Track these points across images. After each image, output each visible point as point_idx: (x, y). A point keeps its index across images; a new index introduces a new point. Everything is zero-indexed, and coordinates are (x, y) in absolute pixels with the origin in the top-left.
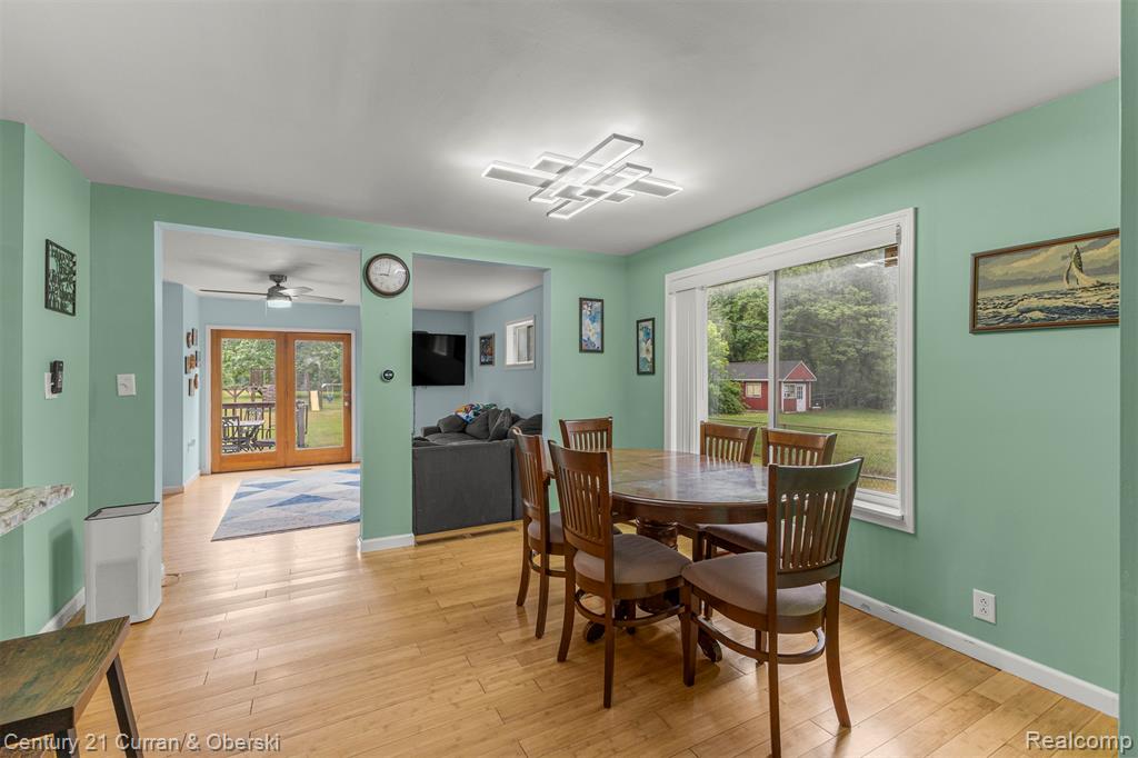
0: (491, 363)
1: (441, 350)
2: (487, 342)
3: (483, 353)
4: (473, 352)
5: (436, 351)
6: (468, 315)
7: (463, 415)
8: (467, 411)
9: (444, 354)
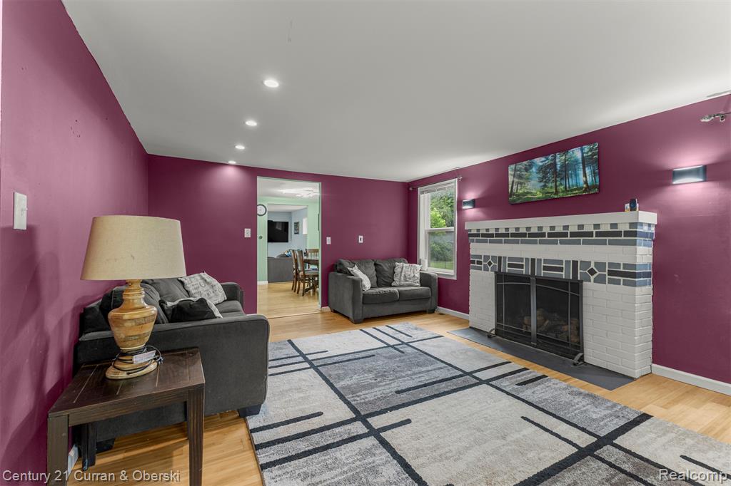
0: (298, 233)
1: (279, 228)
2: (297, 224)
3: (296, 230)
4: (292, 229)
5: (277, 228)
6: (290, 213)
7: (286, 254)
8: (288, 252)
9: (280, 229)
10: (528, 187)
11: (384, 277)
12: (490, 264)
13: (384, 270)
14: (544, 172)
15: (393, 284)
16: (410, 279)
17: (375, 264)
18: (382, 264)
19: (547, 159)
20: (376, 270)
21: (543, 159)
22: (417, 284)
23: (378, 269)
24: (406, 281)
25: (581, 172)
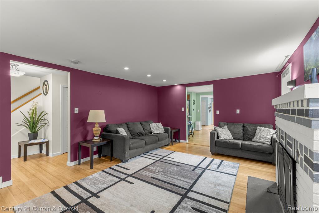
11: (248, 134)
13: (248, 130)
15: (253, 140)
16: (263, 138)
17: (243, 126)
18: (247, 126)
20: (243, 129)
22: (268, 143)
23: (244, 129)
24: (260, 139)
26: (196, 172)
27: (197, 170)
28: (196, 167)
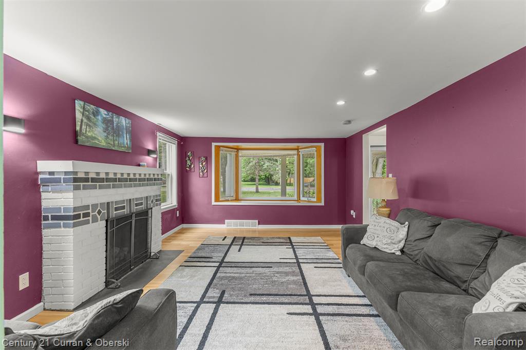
10: (95, 132)
12: (99, 212)
14: (107, 125)
19: (108, 114)
21: (106, 112)
25: (125, 136)
26: (218, 291)
27: (216, 295)
28: (220, 302)
